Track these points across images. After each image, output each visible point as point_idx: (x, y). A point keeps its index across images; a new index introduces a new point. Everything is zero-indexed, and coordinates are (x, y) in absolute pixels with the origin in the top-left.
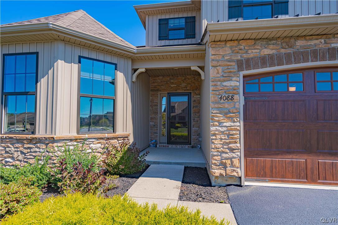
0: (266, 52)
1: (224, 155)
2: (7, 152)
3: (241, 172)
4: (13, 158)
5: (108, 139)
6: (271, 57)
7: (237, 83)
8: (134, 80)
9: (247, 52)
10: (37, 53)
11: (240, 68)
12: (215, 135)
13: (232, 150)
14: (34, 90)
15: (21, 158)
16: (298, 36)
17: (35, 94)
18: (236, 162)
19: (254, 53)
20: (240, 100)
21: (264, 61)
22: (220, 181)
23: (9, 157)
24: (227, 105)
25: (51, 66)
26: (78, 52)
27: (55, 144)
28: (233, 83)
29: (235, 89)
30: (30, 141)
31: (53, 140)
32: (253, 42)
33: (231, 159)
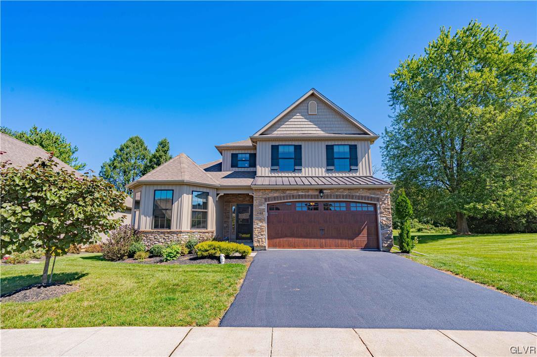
0: (276, 195)
1: (259, 237)
2: (155, 239)
3: (266, 244)
4: (159, 242)
5: (204, 233)
6: (277, 197)
7: (265, 207)
8: (217, 200)
9: (268, 194)
10: (173, 190)
11: (266, 201)
12: (255, 229)
13: (262, 235)
14: (171, 208)
15: (163, 241)
16: (288, 190)
17: (171, 210)
18: (264, 240)
19: (271, 195)
20: (266, 214)
21: (275, 198)
22: (257, 248)
23: (157, 241)
24: (260, 216)
25: (180, 196)
26: (192, 189)
27: (182, 234)
28: (263, 207)
29: (264, 210)
30: (168, 233)
31: (181, 232)
32: (270, 191)
33: (261, 239)
